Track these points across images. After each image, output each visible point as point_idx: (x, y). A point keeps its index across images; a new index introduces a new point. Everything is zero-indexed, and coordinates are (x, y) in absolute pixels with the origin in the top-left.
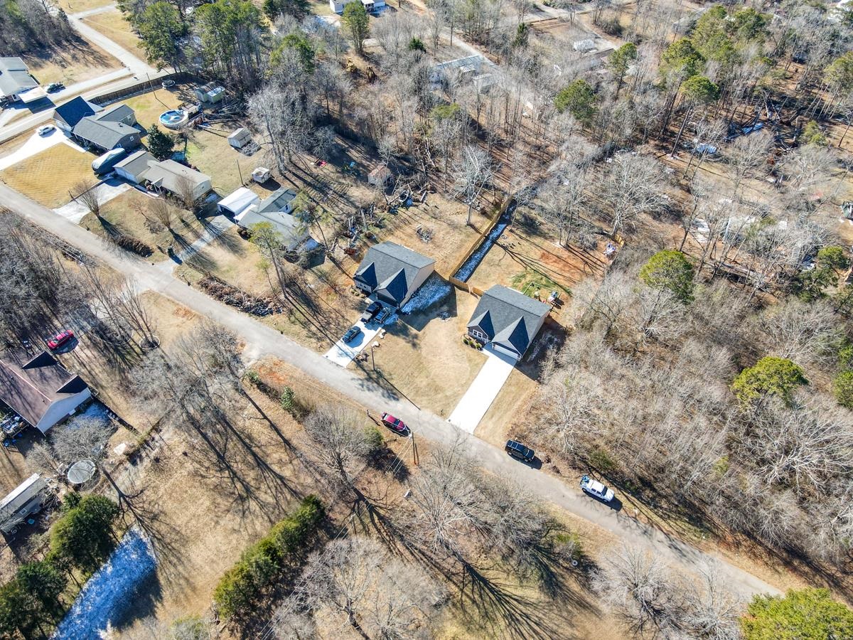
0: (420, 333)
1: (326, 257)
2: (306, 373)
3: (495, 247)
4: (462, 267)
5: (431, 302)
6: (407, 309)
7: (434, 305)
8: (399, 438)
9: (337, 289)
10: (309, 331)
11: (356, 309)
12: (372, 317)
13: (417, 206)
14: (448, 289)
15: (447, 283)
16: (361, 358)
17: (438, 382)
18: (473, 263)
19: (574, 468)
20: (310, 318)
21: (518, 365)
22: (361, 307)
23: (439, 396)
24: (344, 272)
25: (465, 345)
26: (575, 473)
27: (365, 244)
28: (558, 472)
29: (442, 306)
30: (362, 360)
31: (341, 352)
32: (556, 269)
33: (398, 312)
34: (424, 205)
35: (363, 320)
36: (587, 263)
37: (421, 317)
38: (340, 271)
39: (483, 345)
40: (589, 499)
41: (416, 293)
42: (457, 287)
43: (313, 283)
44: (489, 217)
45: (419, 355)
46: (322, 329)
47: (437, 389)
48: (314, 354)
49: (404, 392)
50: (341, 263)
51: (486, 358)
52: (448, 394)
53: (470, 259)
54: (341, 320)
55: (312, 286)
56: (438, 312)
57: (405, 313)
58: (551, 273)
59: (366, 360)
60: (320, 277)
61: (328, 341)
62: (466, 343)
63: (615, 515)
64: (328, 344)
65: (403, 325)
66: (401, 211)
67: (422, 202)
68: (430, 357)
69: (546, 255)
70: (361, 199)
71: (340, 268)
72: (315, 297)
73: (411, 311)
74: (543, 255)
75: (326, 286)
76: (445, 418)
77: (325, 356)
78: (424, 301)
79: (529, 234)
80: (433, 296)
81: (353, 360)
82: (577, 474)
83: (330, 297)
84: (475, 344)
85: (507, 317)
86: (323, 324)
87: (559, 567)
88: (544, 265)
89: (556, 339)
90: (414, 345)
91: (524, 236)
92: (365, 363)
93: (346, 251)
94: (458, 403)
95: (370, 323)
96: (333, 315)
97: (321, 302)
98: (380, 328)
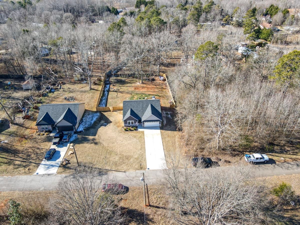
0: (96, 137)
1: (10, 124)
2: (23, 191)
3: (110, 93)
4: (99, 104)
5: (93, 122)
6: (81, 129)
7: (95, 122)
8: (123, 196)
9: (26, 137)
10: (15, 165)
11: (46, 141)
12: (60, 140)
13: (58, 91)
14: (98, 114)
15: (96, 112)
16: (64, 163)
17: (125, 154)
18: (104, 101)
19: (235, 156)
20: (12, 158)
21: (162, 128)
22: (49, 139)
23: (132, 160)
24: (27, 128)
25: (127, 132)
26: (237, 158)
27: (35, 112)
28: (230, 162)
29: (100, 121)
30: (67, 164)
31: (47, 166)
32: (145, 91)
33: (76, 132)
34: (62, 89)
35: (54, 144)
36: (156, 85)
37: (92, 130)
38: (24, 128)
39: (137, 127)
40: (257, 166)
41: (82, 120)
42: (103, 112)
43: (6, 139)
44: (99, 85)
45: (103, 147)
46: (24, 160)
47: (128, 158)
48: (26, 176)
49: (108, 168)
50: (23, 124)
51: (143, 132)
52: (136, 157)
53: (101, 100)
54: (38, 151)
55: (6, 141)
56: (100, 124)
57: (80, 132)
58: (144, 92)
59: (69, 163)
60: (10, 135)
61: (34, 164)
62: (126, 130)
63: (276, 166)
64: (34, 166)
65: (83, 137)
66: (50, 95)
67: (60, 88)
68: (111, 145)
69: (136, 88)
70: (22, 96)
71: (23, 127)
72: (11, 146)
73: (84, 130)
74: (135, 89)
75: (17, 139)
76: (145, 169)
77: (35, 174)
78: (88, 123)
79: (123, 84)
80: (92, 119)
81: (60, 167)
82: (239, 158)
83: (23, 143)
84: (132, 129)
85: (142, 107)
86: (25, 157)
87: (288, 212)
88: (138, 91)
89: (169, 113)
90: (96, 143)
91: (121, 85)
92: (69, 165)
93: (24, 118)
94: (145, 159)
95: (60, 144)
96: (30, 150)
97: (17, 147)
98: (68, 144)
